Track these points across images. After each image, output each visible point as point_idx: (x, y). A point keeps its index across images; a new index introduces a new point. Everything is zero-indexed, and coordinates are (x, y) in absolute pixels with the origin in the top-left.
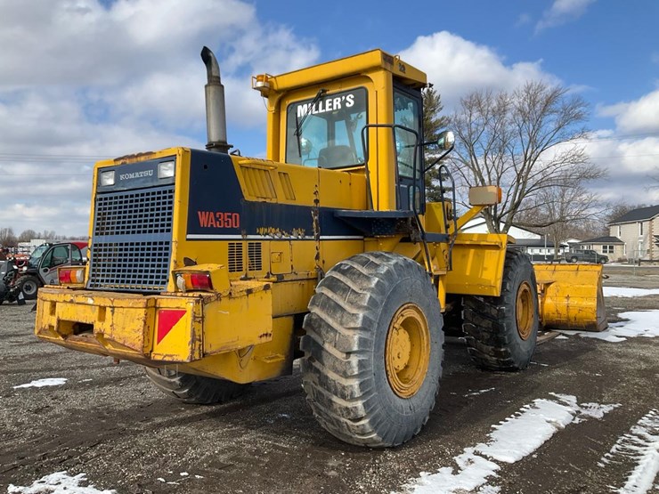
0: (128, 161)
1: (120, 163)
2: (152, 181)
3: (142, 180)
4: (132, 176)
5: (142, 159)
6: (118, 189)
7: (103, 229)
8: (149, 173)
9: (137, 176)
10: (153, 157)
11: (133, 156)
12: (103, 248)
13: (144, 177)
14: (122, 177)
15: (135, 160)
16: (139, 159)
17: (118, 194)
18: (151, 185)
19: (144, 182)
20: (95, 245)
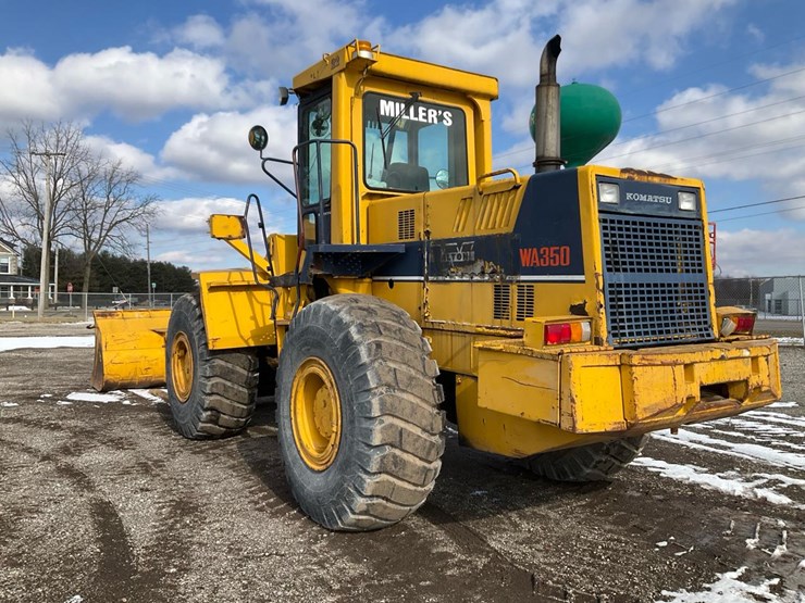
0: (636, 178)
1: (626, 176)
2: (670, 211)
3: (656, 206)
4: (643, 198)
5: (656, 180)
6: (622, 211)
7: (617, 263)
8: (667, 200)
9: (650, 199)
10: (672, 182)
11: (640, 173)
12: (623, 289)
13: (658, 203)
14: (629, 196)
15: (645, 179)
16: (650, 178)
17: (624, 218)
18: (669, 214)
19: (659, 209)
20: (611, 285)
